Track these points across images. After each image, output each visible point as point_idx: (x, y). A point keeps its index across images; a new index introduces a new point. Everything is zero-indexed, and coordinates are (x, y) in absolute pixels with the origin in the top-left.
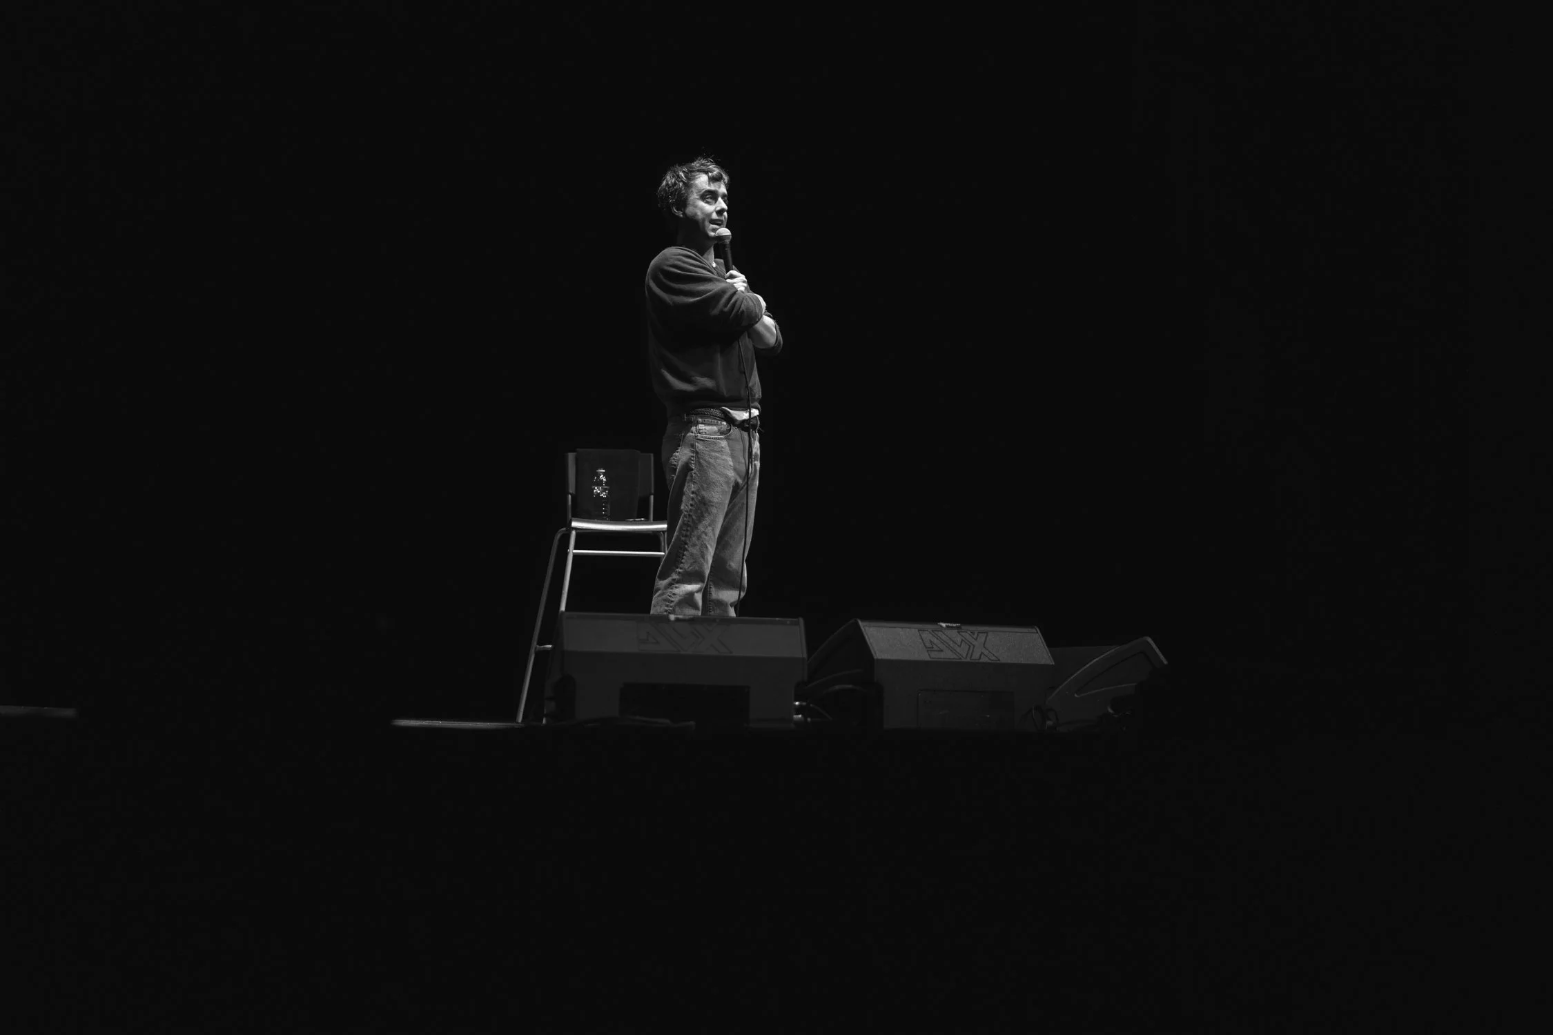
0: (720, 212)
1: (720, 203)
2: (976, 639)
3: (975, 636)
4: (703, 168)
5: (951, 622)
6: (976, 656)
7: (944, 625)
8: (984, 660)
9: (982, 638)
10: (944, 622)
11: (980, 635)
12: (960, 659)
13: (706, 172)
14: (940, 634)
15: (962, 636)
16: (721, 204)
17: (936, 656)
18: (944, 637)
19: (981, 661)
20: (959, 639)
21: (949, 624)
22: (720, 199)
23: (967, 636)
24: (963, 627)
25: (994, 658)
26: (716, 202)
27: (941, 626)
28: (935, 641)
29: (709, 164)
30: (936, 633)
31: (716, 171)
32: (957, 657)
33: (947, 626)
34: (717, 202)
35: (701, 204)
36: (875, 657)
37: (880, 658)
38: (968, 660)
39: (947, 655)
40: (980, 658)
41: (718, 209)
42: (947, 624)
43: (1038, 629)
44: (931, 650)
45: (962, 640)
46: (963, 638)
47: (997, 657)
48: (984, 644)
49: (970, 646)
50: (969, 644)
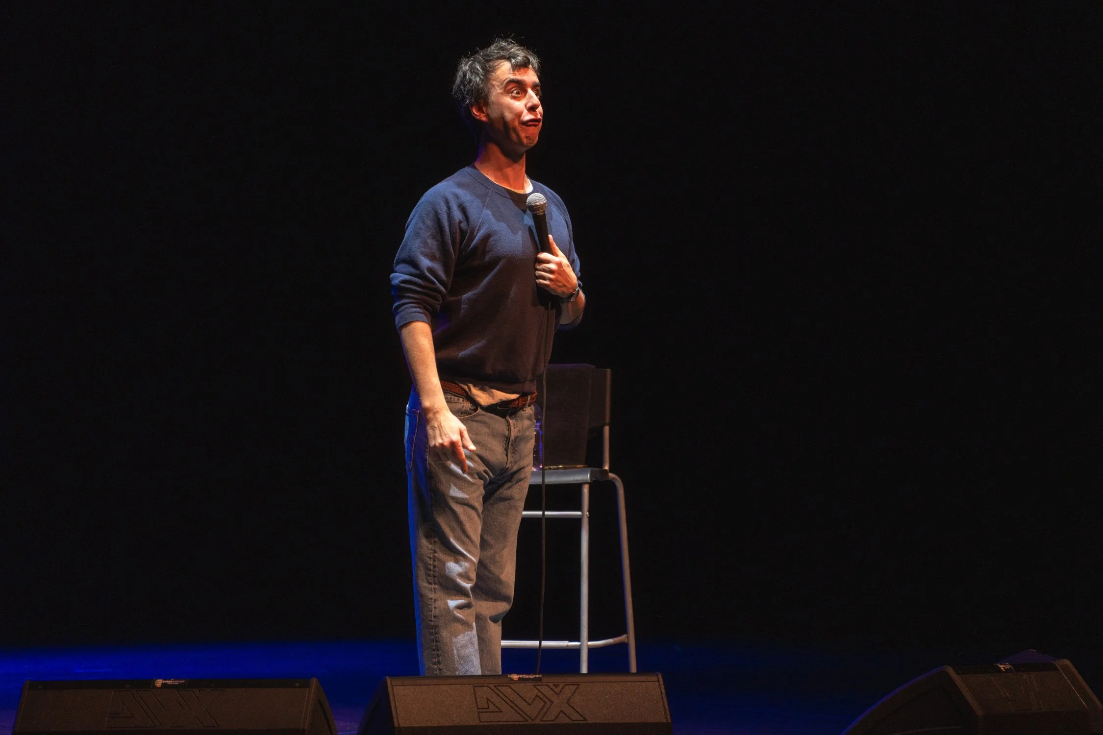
0: (532, 109)
1: (531, 97)
2: (558, 694)
3: (558, 690)
4: (502, 53)
6: (551, 716)
7: (515, 677)
8: (565, 720)
9: (568, 691)
10: (518, 673)
11: (567, 687)
12: (527, 721)
13: (508, 59)
14: (504, 689)
15: (537, 689)
16: (533, 98)
17: (486, 718)
18: (508, 693)
19: (555, 722)
20: (532, 695)
21: (525, 676)
22: (530, 92)
23: (545, 690)
24: (546, 680)
25: (577, 717)
26: (525, 95)
27: (512, 679)
28: (495, 699)
29: (510, 47)
30: (500, 688)
31: (521, 54)
32: (521, 719)
33: (519, 678)
34: (527, 96)
35: (508, 100)
36: (396, 725)
37: (402, 725)
38: (537, 721)
39: (508, 716)
40: (557, 717)
41: (529, 105)
42: (521, 676)
43: (660, 676)
44: (485, 710)
45: (537, 696)
46: (539, 694)
47: (581, 716)
48: (568, 701)
49: (545, 702)
50: (546, 700)
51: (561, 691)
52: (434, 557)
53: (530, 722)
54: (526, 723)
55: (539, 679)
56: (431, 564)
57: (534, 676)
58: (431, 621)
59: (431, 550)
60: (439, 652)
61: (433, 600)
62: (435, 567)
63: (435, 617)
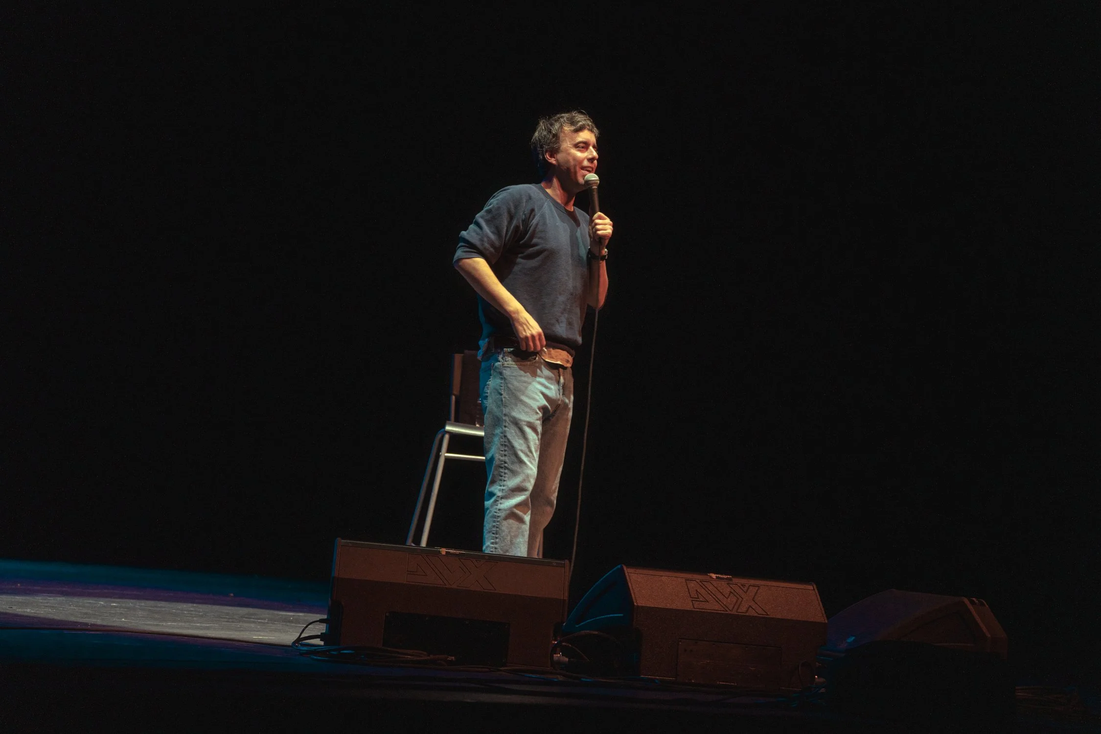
0: (591, 160)
1: (591, 152)
2: (746, 592)
3: (745, 589)
5: (722, 574)
6: (743, 609)
7: (714, 576)
8: (752, 613)
9: (753, 590)
10: (715, 573)
11: (751, 588)
12: (727, 611)
14: (708, 584)
15: (730, 587)
17: (700, 606)
18: (711, 588)
19: (747, 614)
20: (727, 590)
21: (720, 576)
22: (591, 148)
23: (735, 588)
24: (733, 579)
25: (760, 611)
27: (711, 577)
28: (703, 591)
30: (705, 583)
32: (722, 609)
33: (717, 577)
35: (573, 151)
36: (636, 604)
37: (640, 604)
38: (734, 612)
39: (712, 606)
40: (747, 611)
41: (590, 157)
42: (717, 575)
43: (815, 586)
44: (696, 599)
45: (731, 592)
46: (732, 591)
47: (765, 612)
48: (754, 598)
49: (738, 599)
50: (738, 596)
51: (747, 591)
52: (505, 466)
53: (729, 612)
54: (727, 612)
55: (730, 579)
56: (502, 472)
57: (726, 576)
58: (496, 512)
59: (502, 461)
60: (497, 536)
61: (500, 498)
62: (505, 473)
63: (499, 510)
